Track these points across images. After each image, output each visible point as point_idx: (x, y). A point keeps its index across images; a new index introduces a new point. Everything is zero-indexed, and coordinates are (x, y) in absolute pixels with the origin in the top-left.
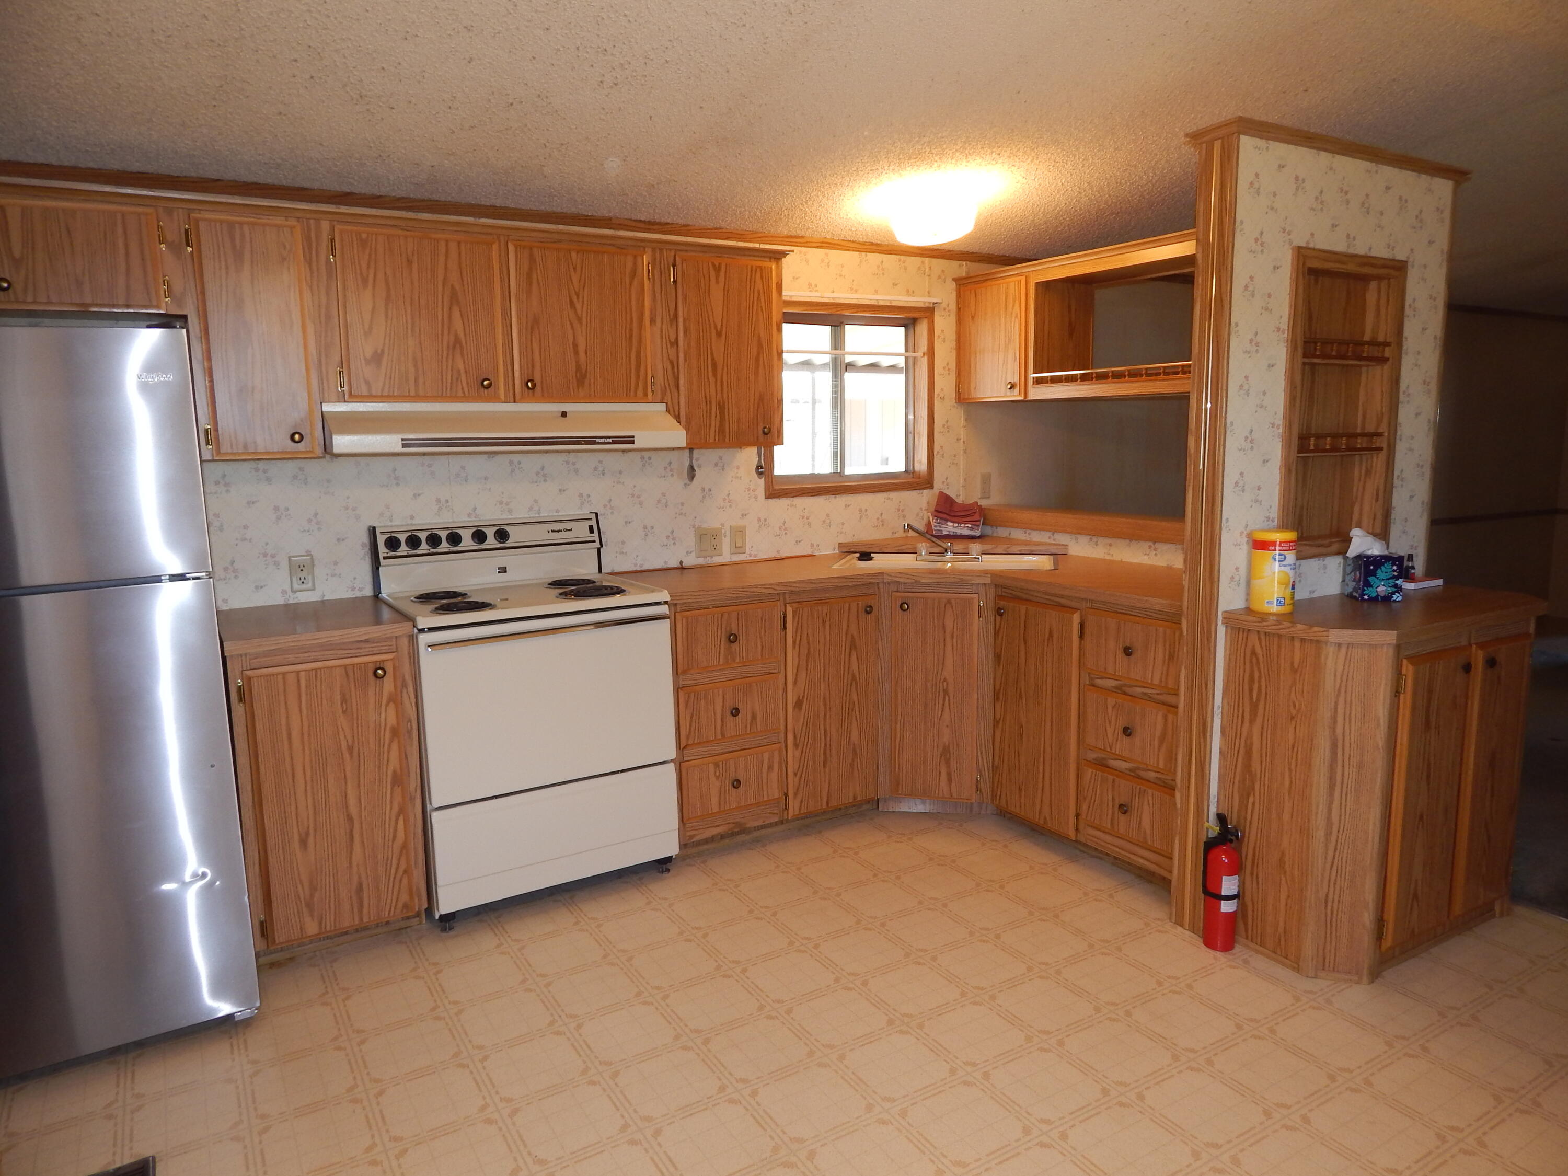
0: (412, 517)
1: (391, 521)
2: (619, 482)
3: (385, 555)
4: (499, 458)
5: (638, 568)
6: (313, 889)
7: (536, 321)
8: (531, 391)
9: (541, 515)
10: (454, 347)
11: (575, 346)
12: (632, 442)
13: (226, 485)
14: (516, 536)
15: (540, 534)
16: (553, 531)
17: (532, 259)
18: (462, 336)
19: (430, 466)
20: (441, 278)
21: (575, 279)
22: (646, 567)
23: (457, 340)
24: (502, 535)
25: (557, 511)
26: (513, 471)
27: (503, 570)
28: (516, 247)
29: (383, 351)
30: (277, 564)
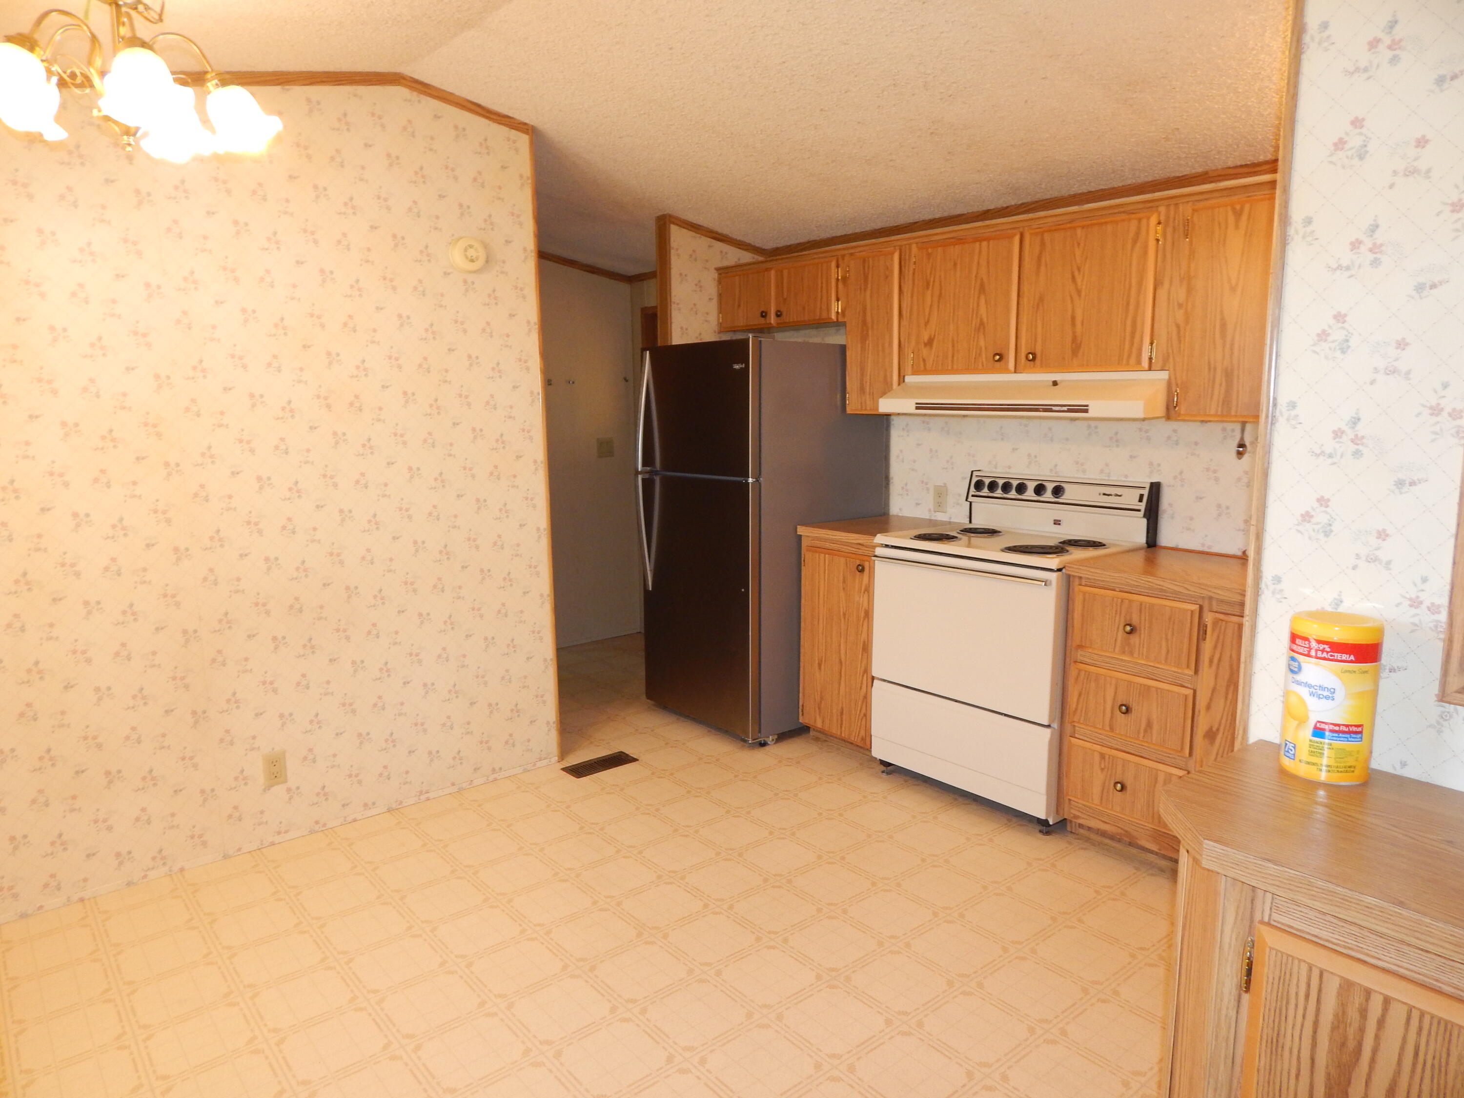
0: (1010, 467)
1: (996, 468)
2: (1193, 454)
3: (974, 494)
4: (1078, 422)
5: (1206, 549)
6: (822, 698)
7: (1041, 299)
8: (1032, 362)
9: (1111, 478)
10: (979, 329)
11: (1073, 318)
12: (1086, 411)
13: (908, 431)
14: (1071, 493)
15: (1092, 495)
16: (1104, 494)
17: (1043, 244)
18: (985, 320)
19: (1026, 426)
20: (974, 273)
21: (1078, 253)
22: (1215, 550)
23: (982, 323)
24: (1058, 491)
25: (1126, 476)
26: (1090, 434)
27: (1057, 522)
28: (1031, 234)
29: (935, 335)
30: (928, 489)
